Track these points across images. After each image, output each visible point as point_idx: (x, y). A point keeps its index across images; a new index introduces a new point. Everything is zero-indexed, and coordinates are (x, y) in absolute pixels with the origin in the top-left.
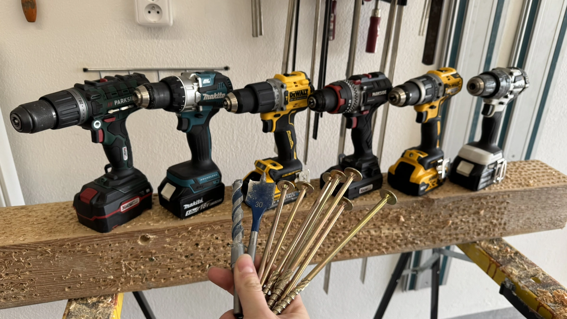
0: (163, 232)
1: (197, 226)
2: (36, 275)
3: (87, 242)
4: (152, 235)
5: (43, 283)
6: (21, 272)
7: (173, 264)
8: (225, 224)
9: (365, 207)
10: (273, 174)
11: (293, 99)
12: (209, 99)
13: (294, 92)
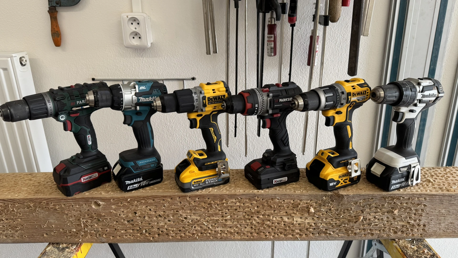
0: (109, 200)
1: (134, 198)
2: (25, 222)
3: (57, 202)
4: (102, 202)
5: (29, 228)
6: (15, 219)
7: (118, 226)
8: (156, 199)
9: (276, 196)
10: (197, 162)
11: (211, 102)
12: (144, 101)
13: (212, 97)
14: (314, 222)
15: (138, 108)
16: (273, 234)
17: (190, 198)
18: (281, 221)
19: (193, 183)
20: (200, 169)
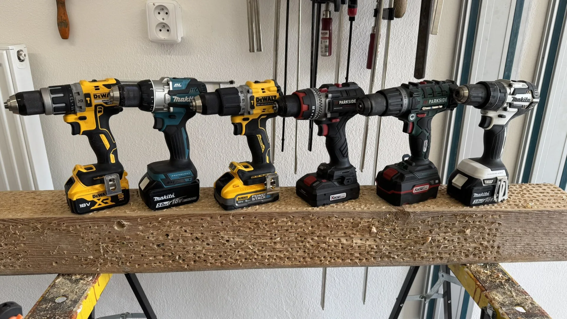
0: (136, 220)
1: (166, 217)
2: (29, 248)
3: (71, 223)
4: (127, 222)
5: (35, 256)
6: (17, 244)
7: (146, 251)
8: (193, 218)
9: (334, 213)
10: (241, 175)
11: (260, 104)
12: (179, 101)
13: (261, 98)
14: (376, 244)
15: (172, 109)
16: (329, 259)
17: (233, 216)
18: (339, 244)
19: (237, 200)
20: (246, 183)
